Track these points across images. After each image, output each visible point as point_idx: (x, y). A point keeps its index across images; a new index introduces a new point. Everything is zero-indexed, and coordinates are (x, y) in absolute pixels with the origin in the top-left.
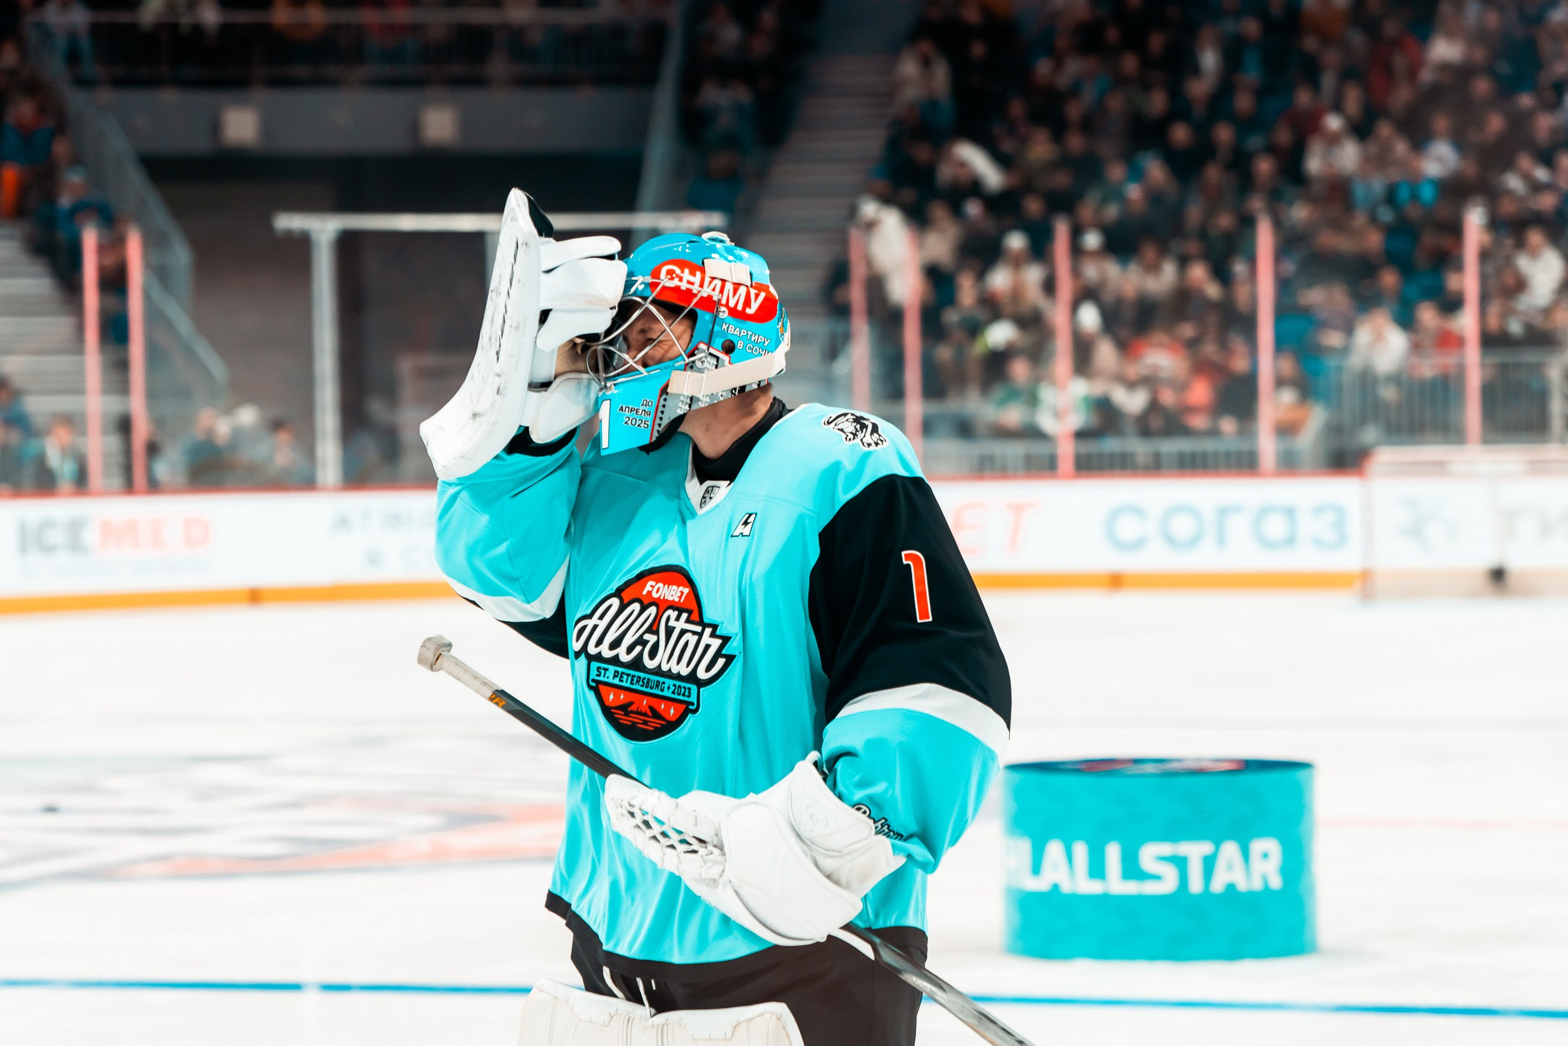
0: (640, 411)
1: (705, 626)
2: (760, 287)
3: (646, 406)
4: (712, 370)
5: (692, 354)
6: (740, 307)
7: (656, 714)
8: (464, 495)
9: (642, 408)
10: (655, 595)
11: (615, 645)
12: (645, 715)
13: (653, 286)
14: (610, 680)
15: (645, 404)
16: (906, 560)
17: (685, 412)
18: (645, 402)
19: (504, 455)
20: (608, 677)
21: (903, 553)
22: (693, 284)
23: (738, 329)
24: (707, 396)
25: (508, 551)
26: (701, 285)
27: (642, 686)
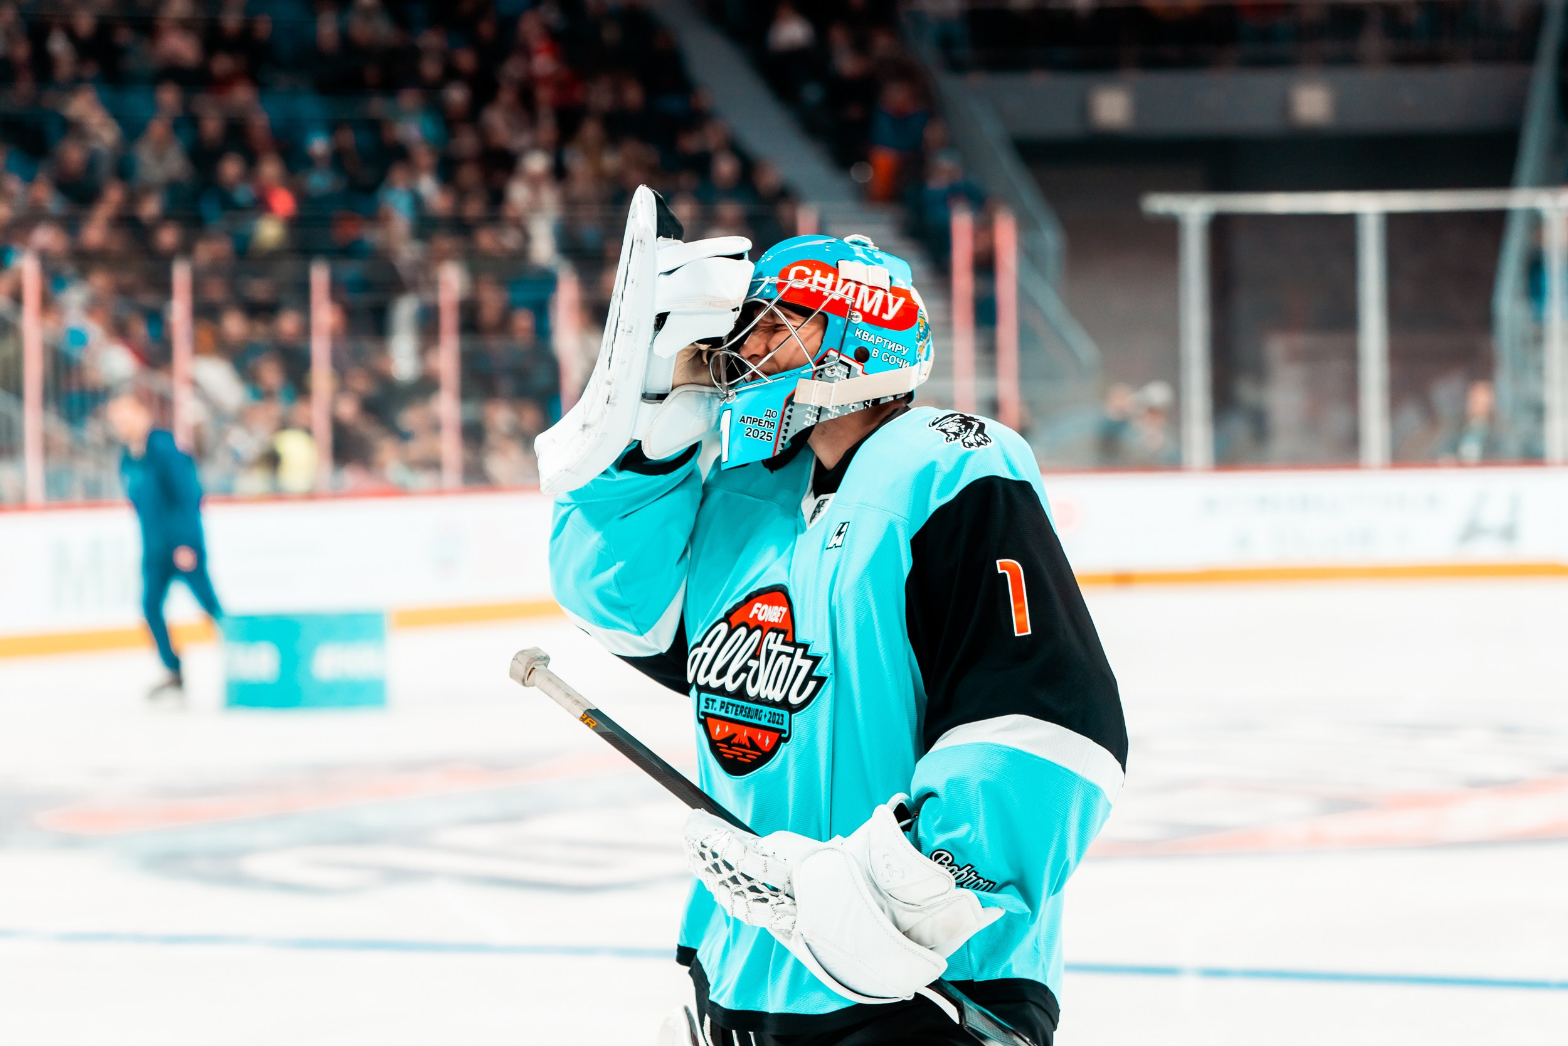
0: (764, 422)
1: (796, 646)
2: (897, 292)
3: (769, 416)
4: (843, 379)
5: (821, 362)
6: (876, 313)
7: (754, 746)
8: (577, 514)
9: (765, 419)
10: (760, 618)
11: (722, 673)
12: (744, 747)
13: (780, 286)
14: (717, 712)
15: (768, 414)
16: (1001, 569)
17: (813, 424)
18: (769, 412)
19: (613, 471)
20: (715, 709)
21: (998, 562)
22: (823, 286)
23: (873, 336)
24: (837, 407)
25: (616, 578)
26: (833, 288)
27: (744, 716)
